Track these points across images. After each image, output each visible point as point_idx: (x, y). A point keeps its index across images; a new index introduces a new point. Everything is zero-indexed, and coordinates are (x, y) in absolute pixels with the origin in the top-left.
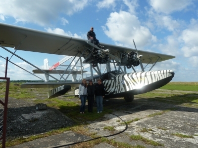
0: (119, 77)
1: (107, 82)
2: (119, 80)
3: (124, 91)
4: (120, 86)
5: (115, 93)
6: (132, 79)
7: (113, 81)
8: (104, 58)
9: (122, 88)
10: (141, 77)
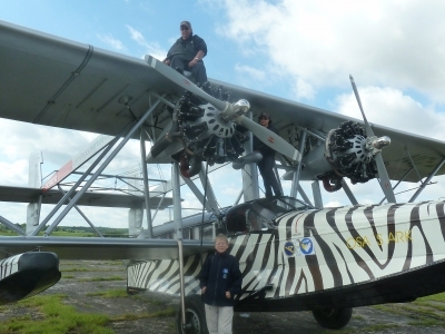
0: (289, 223)
1: (239, 241)
2: (289, 235)
3: (312, 289)
4: (292, 262)
5: (270, 295)
6: (348, 236)
7: (266, 237)
8: (226, 140)
9: (303, 275)
10: (391, 228)
